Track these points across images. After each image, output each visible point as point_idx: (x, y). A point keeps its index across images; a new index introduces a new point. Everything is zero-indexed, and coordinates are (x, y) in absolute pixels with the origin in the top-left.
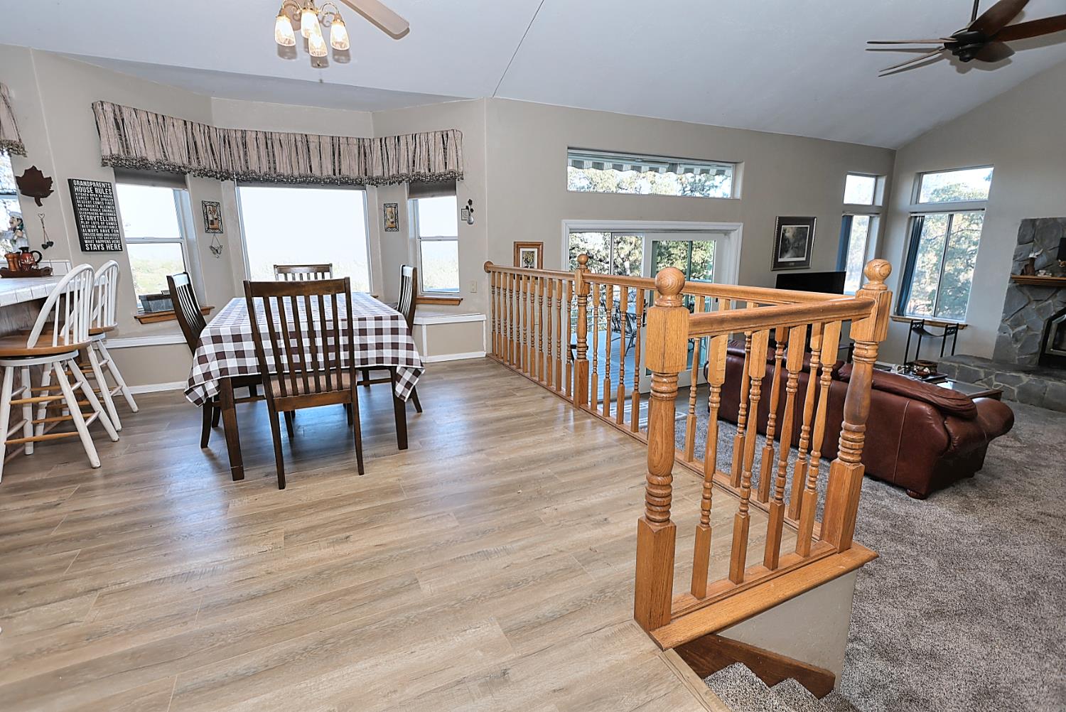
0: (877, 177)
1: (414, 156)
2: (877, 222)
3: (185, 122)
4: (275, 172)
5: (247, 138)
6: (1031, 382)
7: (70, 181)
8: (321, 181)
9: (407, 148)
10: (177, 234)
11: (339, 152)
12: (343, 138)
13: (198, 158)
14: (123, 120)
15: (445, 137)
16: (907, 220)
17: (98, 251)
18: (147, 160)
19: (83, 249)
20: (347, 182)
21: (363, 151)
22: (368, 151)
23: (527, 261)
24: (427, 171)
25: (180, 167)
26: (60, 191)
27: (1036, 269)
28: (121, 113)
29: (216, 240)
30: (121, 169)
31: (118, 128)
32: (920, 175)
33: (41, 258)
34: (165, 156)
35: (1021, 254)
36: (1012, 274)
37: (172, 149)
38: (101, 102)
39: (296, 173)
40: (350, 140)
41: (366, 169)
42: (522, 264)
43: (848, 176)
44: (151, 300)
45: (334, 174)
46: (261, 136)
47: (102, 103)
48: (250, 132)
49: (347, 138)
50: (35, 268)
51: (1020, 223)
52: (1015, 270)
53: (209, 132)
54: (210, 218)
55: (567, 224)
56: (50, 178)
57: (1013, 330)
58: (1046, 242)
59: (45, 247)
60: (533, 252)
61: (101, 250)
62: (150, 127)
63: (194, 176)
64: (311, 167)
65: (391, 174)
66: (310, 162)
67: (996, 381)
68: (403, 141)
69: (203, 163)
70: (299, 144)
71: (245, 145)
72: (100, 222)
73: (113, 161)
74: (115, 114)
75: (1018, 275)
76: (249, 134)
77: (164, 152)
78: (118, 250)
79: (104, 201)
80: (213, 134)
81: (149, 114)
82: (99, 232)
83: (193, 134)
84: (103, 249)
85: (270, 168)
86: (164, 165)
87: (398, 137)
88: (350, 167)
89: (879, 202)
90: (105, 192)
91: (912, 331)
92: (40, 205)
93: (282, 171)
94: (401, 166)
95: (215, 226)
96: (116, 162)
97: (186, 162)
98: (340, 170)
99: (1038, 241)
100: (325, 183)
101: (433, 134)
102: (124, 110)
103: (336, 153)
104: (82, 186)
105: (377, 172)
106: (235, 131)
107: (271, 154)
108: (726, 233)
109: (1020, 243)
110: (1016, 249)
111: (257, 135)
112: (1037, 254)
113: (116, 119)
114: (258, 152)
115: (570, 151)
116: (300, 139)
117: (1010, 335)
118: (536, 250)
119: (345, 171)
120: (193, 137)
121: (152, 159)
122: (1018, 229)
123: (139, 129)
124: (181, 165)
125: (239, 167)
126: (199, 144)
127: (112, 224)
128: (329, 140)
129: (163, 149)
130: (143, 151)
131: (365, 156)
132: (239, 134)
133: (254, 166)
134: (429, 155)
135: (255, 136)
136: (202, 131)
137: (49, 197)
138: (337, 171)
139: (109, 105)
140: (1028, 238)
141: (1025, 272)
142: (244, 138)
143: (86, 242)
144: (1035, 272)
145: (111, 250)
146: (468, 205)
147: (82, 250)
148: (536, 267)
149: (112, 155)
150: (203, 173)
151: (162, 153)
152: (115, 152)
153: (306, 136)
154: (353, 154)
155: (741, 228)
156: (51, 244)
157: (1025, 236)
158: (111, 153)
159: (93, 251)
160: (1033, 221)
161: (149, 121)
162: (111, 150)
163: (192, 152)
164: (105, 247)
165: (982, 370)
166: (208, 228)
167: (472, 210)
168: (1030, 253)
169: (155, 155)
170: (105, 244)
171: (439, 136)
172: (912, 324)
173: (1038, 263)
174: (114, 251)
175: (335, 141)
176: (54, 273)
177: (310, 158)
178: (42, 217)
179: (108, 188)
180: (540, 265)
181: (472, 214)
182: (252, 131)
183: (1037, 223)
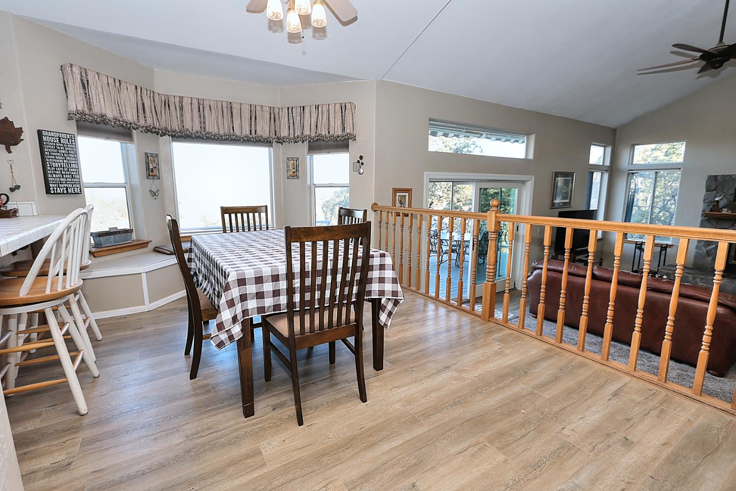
0: (605, 147)
1: (317, 122)
2: (606, 176)
3: (136, 87)
4: (204, 131)
5: (183, 103)
6: (726, 283)
7: (40, 133)
8: (240, 139)
9: (311, 115)
10: (122, 180)
11: (256, 117)
12: (259, 106)
13: (145, 117)
14: (88, 81)
15: (343, 108)
16: (626, 175)
17: (61, 193)
18: (106, 116)
19: (48, 191)
20: (260, 140)
21: (274, 118)
22: (277, 117)
23: (401, 203)
24: (327, 133)
25: (131, 123)
26: (29, 140)
27: (720, 208)
28: (87, 75)
29: (153, 184)
30: (84, 123)
31: (84, 88)
32: (633, 146)
33: (8, 200)
34: (120, 114)
35: (709, 198)
36: (703, 211)
37: (125, 108)
38: (70, 64)
39: (222, 132)
40: (264, 108)
41: (275, 131)
42: (398, 204)
43: (592, 146)
44: (101, 236)
45: (251, 134)
46: (195, 102)
47: (71, 66)
48: (186, 98)
49: (262, 106)
50: (4, 209)
51: (706, 179)
52: (705, 209)
53: (153, 97)
54: (151, 167)
55: (427, 175)
56: (21, 128)
57: (706, 248)
58: (725, 190)
59: (12, 190)
60: (405, 196)
61: (64, 193)
62: (109, 89)
63: (142, 132)
64: (233, 127)
65: (296, 135)
66: (233, 124)
67: (701, 283)
68: (307, 110)
69: (149, 121)
70: (225, 110)
71: (182, 108)
72: (64, 168)
73: (78, 115)
74: (82, 76)
75: (707, 212)
76: (185, 100)
77: (120, 110)
78: (79, 193)
79: (68, 150)
80: (157, 98)
81: (109, 78)
82: (63, 177)
83: (141, 97)
84: (65, 192)
85: (201, 128)
86: (119, 121)
87: (303, 107)
88: (263, 129)
89: (608, 163)
90: (69, 142)
91: (637, 250)
92: (10, 152)
93: (211, 130)
94: (305, 129)
95: (154, 173)
96: (80, 116)
97: (136, 120)
98: (256, 131)
99: (720, 189)
100: (244, 140)
101: (333, 105)
102: (89, 73)
103: (253, 118)
104: (50, 136)
105: (284, 133)
106: (174, 96)
107: (202, 116)
108: (523, 182)
109: (707, 191)
110: (705, 195)
111: (192, 100)
112: (720, 198)
113: (82, 80)
114: (192, 114)
115: (431, 122)
116: (226, 106)
117: (704, 251)
118: (407, 194)
119: (259, 133)
120: (142, 100)
121: (110, 115)
122: (705, 182)
123: (100, 90)
124: (132, 122)
125: (176, 126)
126: (146, 105)
127: (74, 170)
128: (248, 107)
129: (119, 108)
130: (103, 109)
131: (275, 121)
132: (177, 100)
133: (188, 125)
134: (329, 121)
135: (190, 102)
136: (149, 95)
137: (19, 145)
138: (253, 132)
139: (78, 68)
140: (713, 187)
141: (713, 209)
142: (181, 102)
143: (51, 185)
144: (720, 210)
145: (72, 193)
146: (359, 159)
147: (47, 193)
148: (407, 207)
149: (77, 110)
150: (148, 130)
151: (118, 111)
152: (80, 108)
153: (231, 103)
154: (265, 119)
155: (533, 179)
156: (18, 187)
157: (711, 186)
158: (77, 109)
159: (57, 193)
160: (716, 177)
161: (108, 84)
162: (77, 106)
163: (141, 111)
164: (67, 190)
165: (690, 275)
166: (149, 175)
167: (362, 164)
168: (716, 197)
169: (112, 112)
170: (67, 188)
171: (338, 107)
172: (636, 244)
173: (721, 204)
174: (75, 193)
175: (252, 108)
176: (20, 213)
177: (232, 121)
178: (11, 163)
179: (72, 139)
180: (410, 205)
181: (362, 167)
182: (187, 97)
183: (719, 178)
